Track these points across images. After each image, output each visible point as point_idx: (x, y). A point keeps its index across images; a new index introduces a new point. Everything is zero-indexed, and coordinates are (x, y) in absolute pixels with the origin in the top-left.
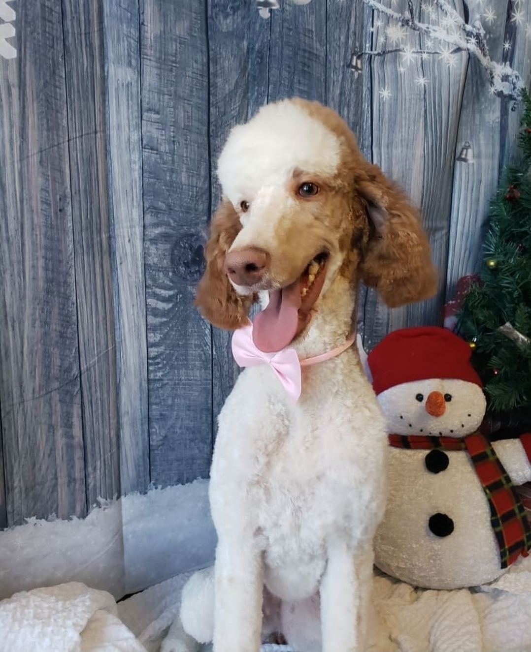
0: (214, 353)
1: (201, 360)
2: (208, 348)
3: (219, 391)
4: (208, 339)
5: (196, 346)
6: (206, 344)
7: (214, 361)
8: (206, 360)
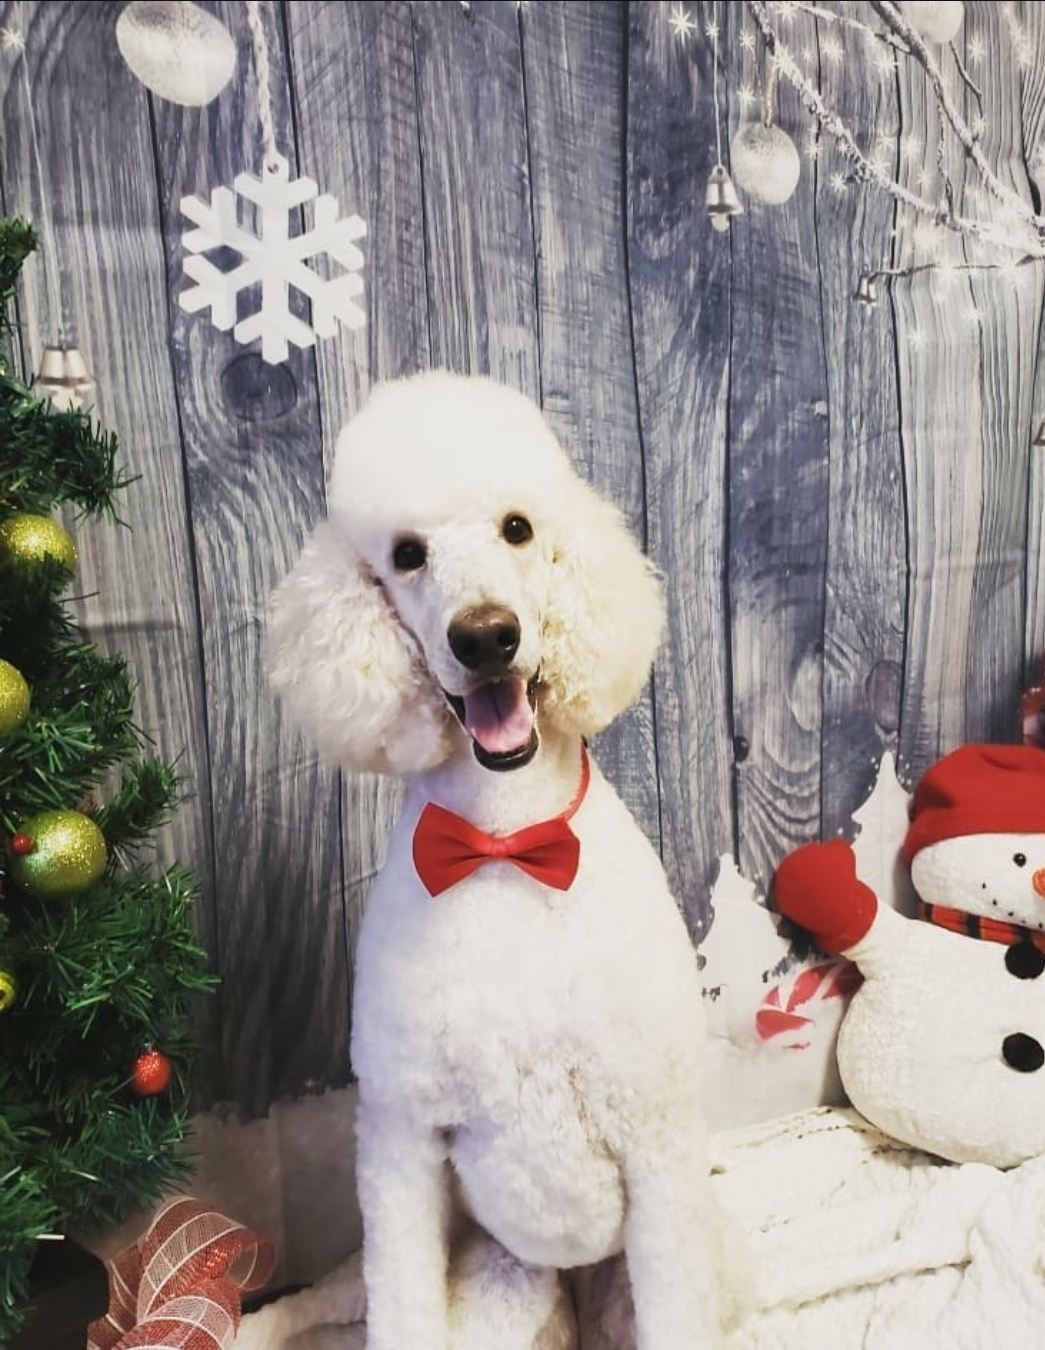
0: (662, 790)
1: (642, 804)
2: (652, 783)
3: (673, 856)
4: (651, 768)
5: (634, 779)
6: (649, 777)
7: (663, 806)
8: (650, 804)
